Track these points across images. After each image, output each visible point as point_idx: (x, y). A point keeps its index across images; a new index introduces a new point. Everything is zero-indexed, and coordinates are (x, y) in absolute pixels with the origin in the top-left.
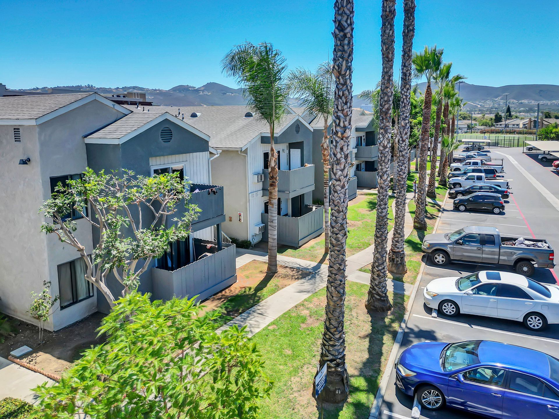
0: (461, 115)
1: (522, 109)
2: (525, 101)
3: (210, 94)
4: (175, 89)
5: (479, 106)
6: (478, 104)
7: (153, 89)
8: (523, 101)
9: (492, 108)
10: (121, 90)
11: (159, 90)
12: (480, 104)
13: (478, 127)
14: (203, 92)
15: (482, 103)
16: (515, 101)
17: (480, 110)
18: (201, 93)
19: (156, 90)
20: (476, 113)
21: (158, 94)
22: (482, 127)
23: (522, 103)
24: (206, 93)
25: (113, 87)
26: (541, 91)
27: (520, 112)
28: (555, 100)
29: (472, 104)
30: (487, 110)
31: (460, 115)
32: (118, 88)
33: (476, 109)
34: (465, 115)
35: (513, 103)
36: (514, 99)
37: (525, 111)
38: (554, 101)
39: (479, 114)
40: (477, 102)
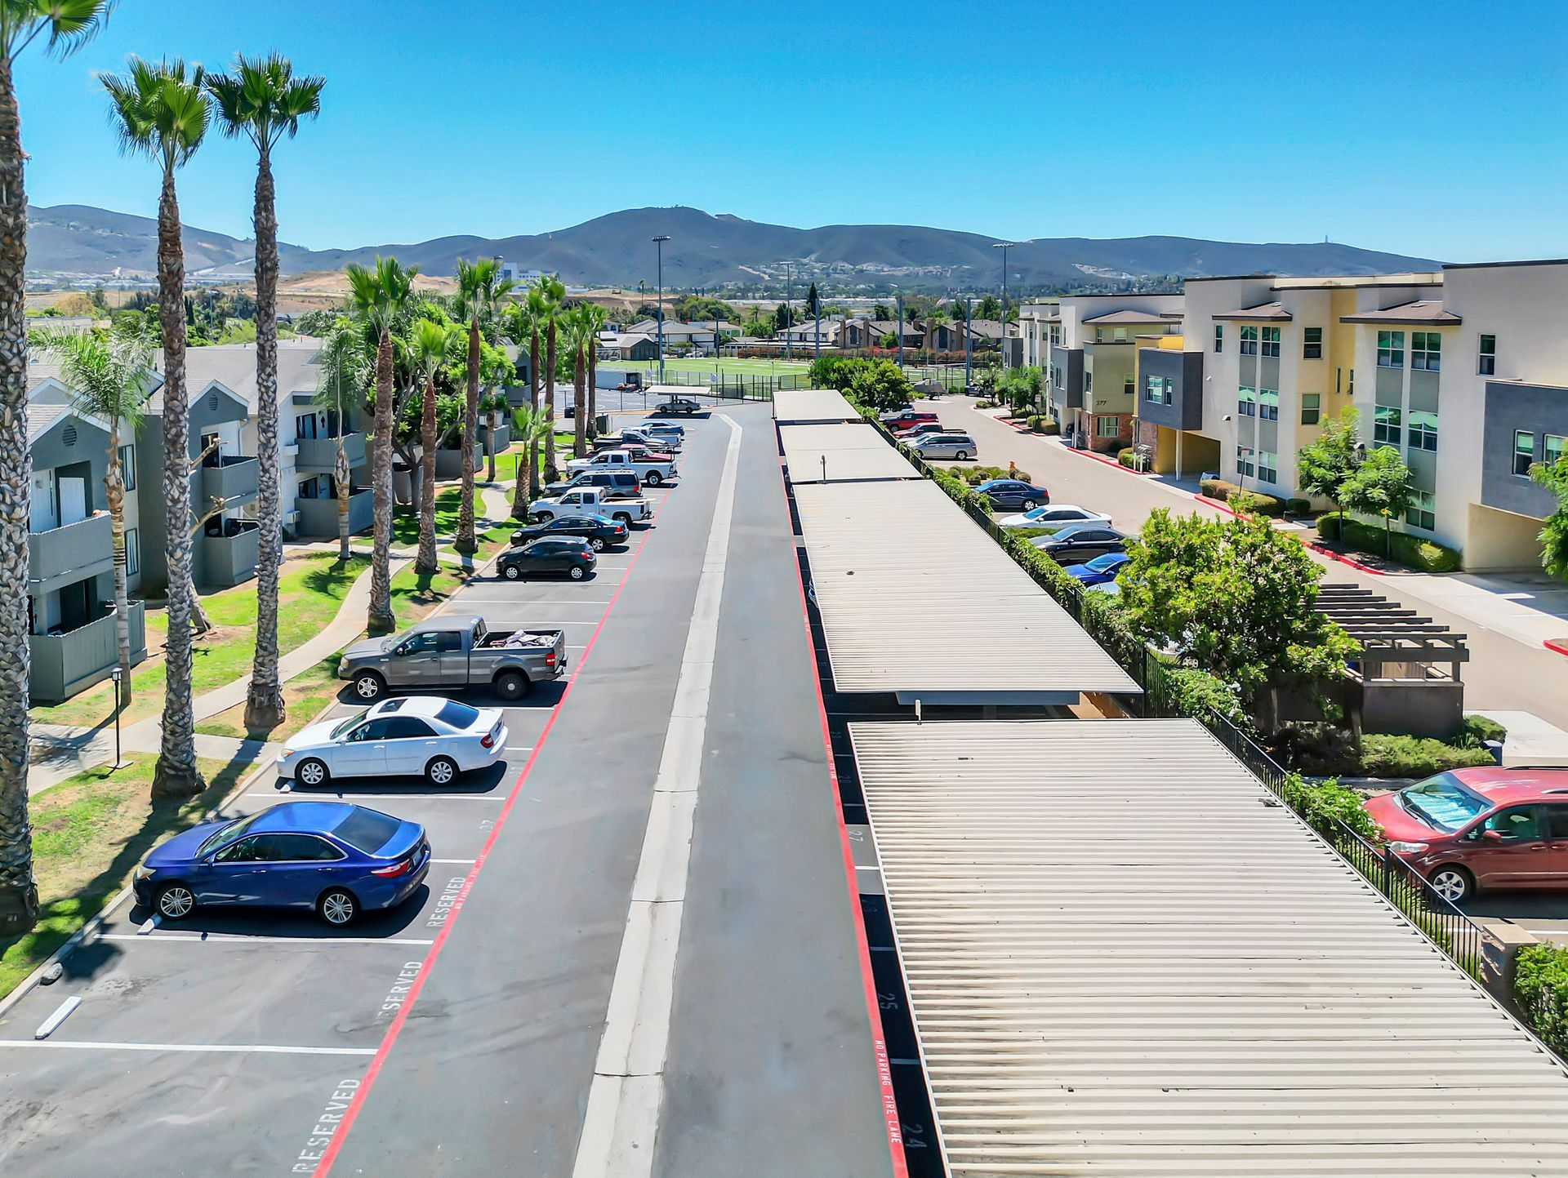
0: (710, 307)
1: (862, 286)
2: (869, 267)
5: (766, 277)
6: (765, 273)
8: (864, 266)
9: (795, 284)
12: (769, 271)
13: (742, 340)
15: (773, 269)
16: (846, 265)
17: (767, 289)
20: (757, 295)
22: (752, 341)
23: (862, 271)
26: (903, 241)
27: (856, 295)
28: (934, 264)
29: (750, 270)
30: (784, 288)
31: (707, 306)
33: (759, 286)
34: (717, 306)
35: (843, 272)
36: (845, 260)
37: (868, 291)
38: (931, 268)
39: (763, 298)
40: (762, 268)
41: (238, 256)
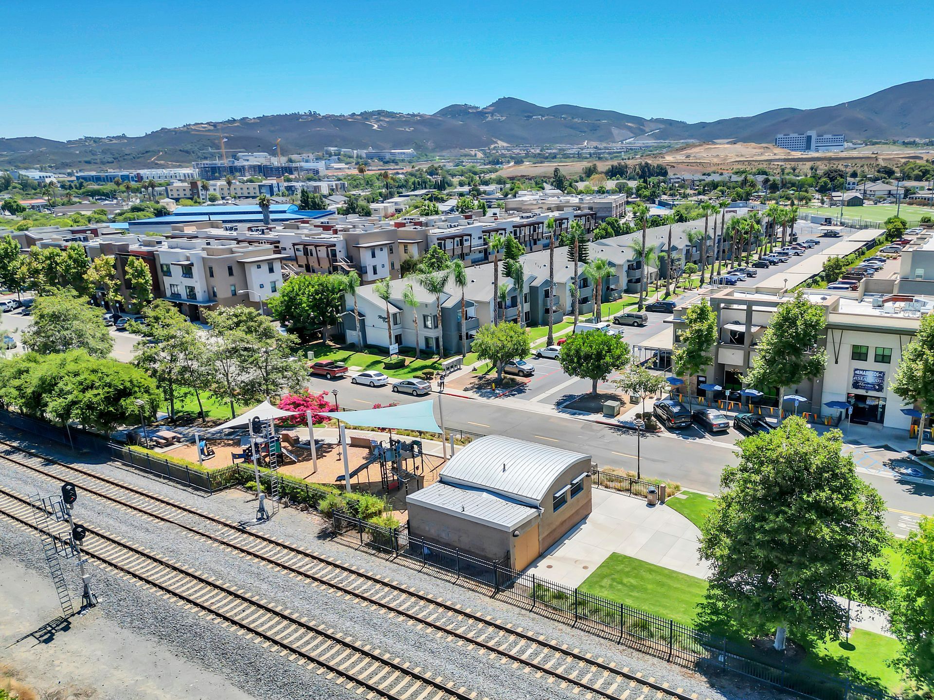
3: (504, 118)
4: (445, 112)
7: (408, 114)
10: (359, 117)
11: (419, 115)
14: (492, 116)
18: (489, 118)
19: (414, 115)
21: (418, 122)
24: (497, 117)
25: (347, 113)
32: (354, 114)
41: (647, 130)
